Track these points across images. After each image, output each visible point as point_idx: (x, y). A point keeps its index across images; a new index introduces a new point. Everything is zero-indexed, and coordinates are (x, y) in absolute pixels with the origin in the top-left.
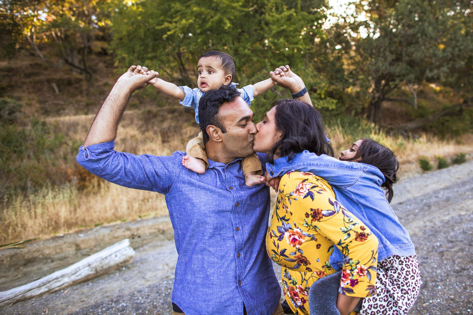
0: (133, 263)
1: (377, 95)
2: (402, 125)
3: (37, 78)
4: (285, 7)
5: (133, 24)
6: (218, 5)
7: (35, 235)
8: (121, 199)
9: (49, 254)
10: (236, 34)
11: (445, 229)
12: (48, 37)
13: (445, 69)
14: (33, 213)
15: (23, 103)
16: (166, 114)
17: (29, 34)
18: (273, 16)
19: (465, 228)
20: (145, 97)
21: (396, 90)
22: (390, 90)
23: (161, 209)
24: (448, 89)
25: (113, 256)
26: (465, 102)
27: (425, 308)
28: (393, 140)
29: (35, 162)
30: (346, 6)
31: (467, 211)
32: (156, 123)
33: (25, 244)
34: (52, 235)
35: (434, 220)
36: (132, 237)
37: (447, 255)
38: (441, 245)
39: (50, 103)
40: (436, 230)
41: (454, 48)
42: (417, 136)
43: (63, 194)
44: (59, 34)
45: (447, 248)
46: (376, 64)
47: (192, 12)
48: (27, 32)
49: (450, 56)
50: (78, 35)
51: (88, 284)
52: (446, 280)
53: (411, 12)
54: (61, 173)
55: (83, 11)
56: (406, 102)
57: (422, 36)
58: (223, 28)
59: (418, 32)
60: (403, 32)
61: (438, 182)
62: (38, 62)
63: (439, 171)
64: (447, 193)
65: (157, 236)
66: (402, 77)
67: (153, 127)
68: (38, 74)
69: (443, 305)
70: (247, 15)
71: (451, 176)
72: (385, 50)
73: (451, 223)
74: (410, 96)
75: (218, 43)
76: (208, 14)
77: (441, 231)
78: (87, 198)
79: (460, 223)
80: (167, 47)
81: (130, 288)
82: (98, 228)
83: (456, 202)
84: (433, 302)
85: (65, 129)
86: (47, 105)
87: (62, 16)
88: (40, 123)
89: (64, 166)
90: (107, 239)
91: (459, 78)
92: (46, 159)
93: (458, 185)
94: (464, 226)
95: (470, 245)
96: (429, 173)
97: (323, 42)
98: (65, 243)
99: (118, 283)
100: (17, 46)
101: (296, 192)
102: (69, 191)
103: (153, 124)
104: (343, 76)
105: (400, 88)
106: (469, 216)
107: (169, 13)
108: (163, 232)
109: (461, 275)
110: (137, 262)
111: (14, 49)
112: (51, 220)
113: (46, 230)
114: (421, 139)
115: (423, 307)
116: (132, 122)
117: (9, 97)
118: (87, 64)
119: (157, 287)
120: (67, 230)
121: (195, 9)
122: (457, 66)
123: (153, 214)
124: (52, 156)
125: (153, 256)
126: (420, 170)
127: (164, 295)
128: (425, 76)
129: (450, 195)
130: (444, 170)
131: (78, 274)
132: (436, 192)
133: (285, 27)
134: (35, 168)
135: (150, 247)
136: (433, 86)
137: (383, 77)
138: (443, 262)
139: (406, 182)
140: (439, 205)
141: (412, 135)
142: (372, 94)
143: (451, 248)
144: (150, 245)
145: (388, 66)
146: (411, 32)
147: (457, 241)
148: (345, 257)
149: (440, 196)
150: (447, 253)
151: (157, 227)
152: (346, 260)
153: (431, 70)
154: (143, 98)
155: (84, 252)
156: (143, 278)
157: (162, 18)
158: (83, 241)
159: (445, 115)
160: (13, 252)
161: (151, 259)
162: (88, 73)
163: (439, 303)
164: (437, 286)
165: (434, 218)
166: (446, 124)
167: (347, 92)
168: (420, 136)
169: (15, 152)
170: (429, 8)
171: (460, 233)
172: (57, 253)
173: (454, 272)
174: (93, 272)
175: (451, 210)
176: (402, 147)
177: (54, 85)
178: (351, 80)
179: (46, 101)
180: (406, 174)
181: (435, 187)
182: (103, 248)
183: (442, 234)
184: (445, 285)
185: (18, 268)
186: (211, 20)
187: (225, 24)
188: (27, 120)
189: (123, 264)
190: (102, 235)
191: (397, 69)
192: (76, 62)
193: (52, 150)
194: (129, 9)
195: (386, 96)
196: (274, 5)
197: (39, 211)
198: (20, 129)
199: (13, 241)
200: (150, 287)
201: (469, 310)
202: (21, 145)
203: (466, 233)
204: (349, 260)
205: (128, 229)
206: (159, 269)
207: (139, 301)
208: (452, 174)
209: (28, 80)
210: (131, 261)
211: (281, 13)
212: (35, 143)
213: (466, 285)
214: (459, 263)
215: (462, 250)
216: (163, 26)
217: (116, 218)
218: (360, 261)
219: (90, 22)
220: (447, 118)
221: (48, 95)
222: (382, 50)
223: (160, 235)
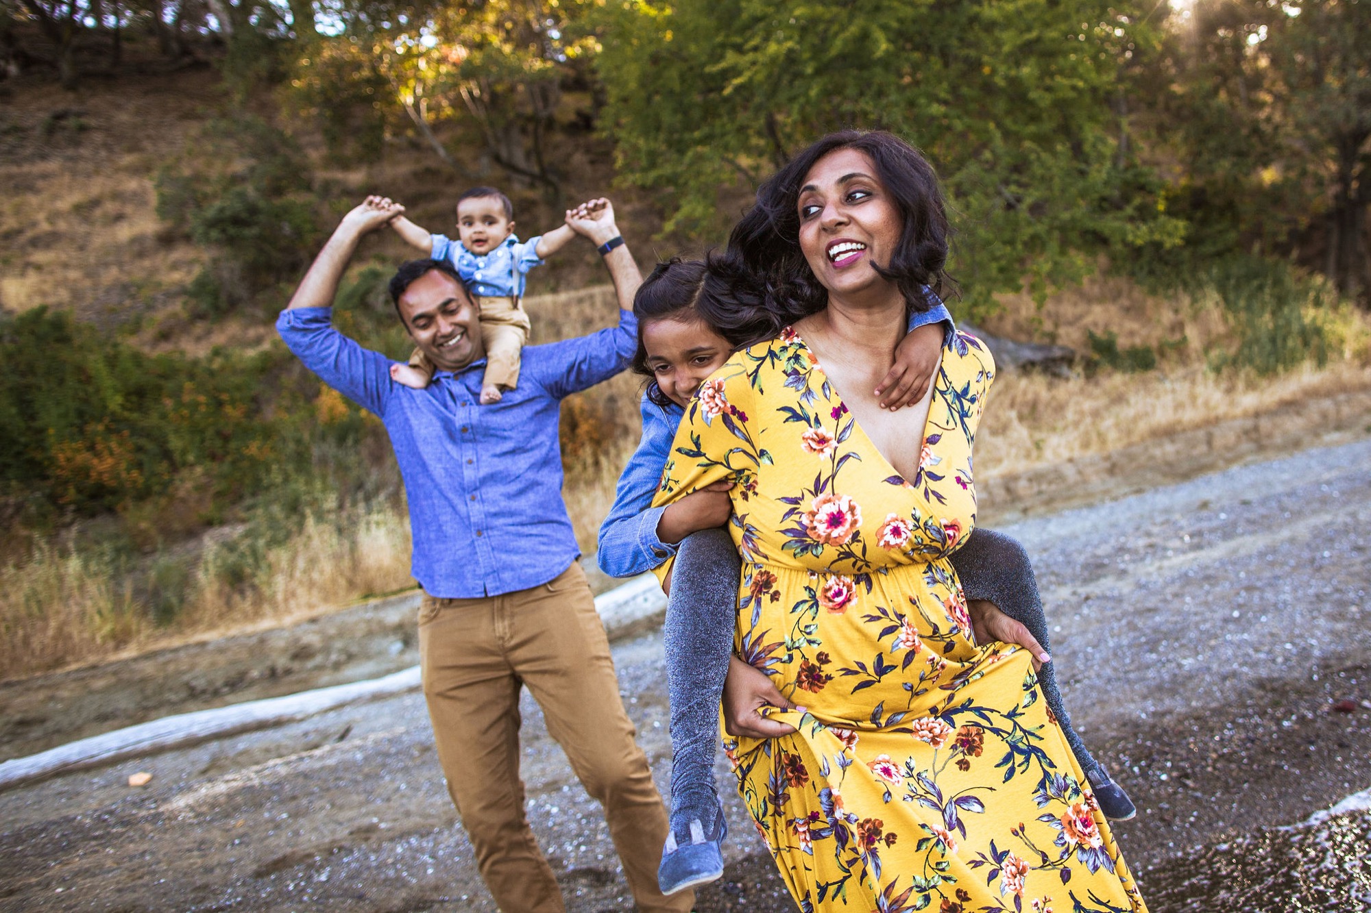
3: (432, 207)
12: (453, 103)
17: (410, 101)
44: (476, 92)
48: (406, 97)
50: (521, 90)
55: (529, 24)
58: (871, 54)
62: (430, 163)
68: (433, 196)
76: (831, 22)
87: (481, 47)
100: (386, 134)
107: (737, 24)
111: (381, 142)
117: (377, 258)
118: (547, 159)
121: (799, 11)
133: (1036, 32)
157: (721, 37)
162: (548, 183)
186: (842, 36)
187: (876, 42)
192: (519, 159)
216: (722, 65)
219: (547, 49)
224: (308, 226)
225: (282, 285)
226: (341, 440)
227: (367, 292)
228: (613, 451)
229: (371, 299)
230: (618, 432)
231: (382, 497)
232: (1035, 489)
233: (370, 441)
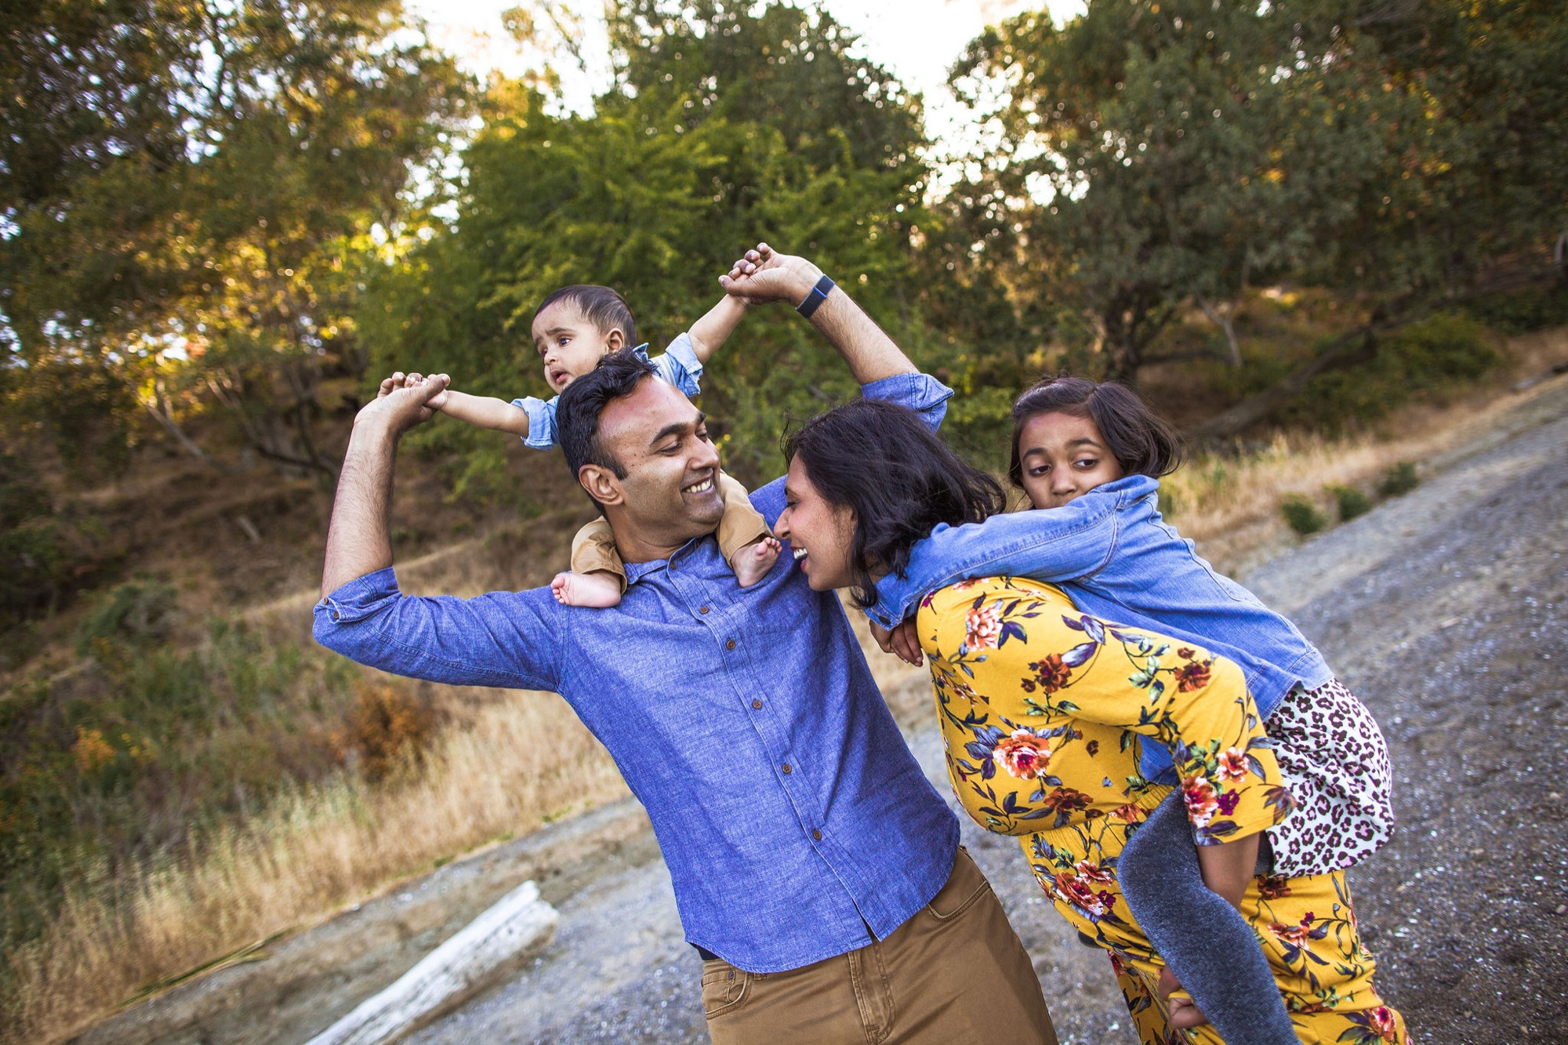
0: (557, 945)
1: (1119, 354)
2: (1208, 423)
3: (198, 513)
4: (810, 170)
5: (412, 311)
6: (627, 206)
7: (287, 918)
8: (488, 785)
9: (335, 962)
10: (695, 273)
11: (1407, 676)
12: (202, 398)
13: (1300, 235)
14: (268, 866)
15: (176, 584)
16: (550, 533)
17: (153, 402)
18: (782, 201)
19: (1466, 663)
20: (484, 500)
21: (1169, 327)
22: (1153, 331)
23: (598, 788)
24: (1319, 292)
25: (503, 933)
26: (1378, 317)
27: (1405, 897)
28: (1193, 468)
29: (242, 731)
30: (979, 127)
31: (1458, 613)
32: (531, 562)
33: (269, 948)
34: (332, 911)
35: (1367, 659)
36: (539, 876)
37: (1432, 744)
38: (1405, 723)
39: (244, 569)
40: (1379, 683)
41: (1312, 172)
42: (1258, 443)
43: (333, 801)
44: (227, 383)
45: (1425, 724)
46: (1097, 266)
47: (565, 243)
48: (147, 397)
49: (1307, 195)
50: (276, 375)
51: (455, 1020)
52: (1447, 810)
53: (1168, 98)
54: (315, 746)
55: (276, 309)
56: (1206, 354)
57: (1213, 157)
58: (655, 265)
59: (1200, 150)
60: (1156, 160)
61: (1350, 556)
62: (190, 468)
63: (1344, 527)
64: (1387, 580)
65: (602, 861)
66: (1180, 285)
67: (524, 576)
68: (196, 502)
69: (1456, 879)
70: (710, 215)
71: (1386, 533)
72: (1115, 220)
73: (1421, 656)
74: (1214, 335)
75: (652, 310)
76: (606, 238)
77: (1396, 683)
78: (395, 799)
79: (1448, 650)
80: (514, 351)
81: (567, 1007)
82: (444, 869)
83: (1420, 596)
84: (1424, 877)
85: (297, 631)
86: (238, 580)
87: (224, 333)
88: (232, 628)
89: (317, 728)
90: (473, 894)
91: (1345, 254)
92: (266, 718)
93: (1410, 551)
94: (1461, 656)
95: (1493, 704)
96: (1319, 540)
97: (935, 240)
98: (368, 925)
99: (533, 1001)
100: (131, 442)
101: (972, 641)
102: (344, 790)
103: (524, 566)
104: (1011, 322)
105: (1179, 321)
106: (1470, 624)
107: (503, 259)
108: (617, 848)
109: (1488, 790)
110: (567, 939)
111: (125, 448)
112: (319, 873)
113: (311, 902)
114: (1274, 450)
115: (1399, 894)
116: (466, 575)
117: (138, 576)
118: (317, 448)
119: (640, 989)
120: (365, 891)
121: (572, 230)
122: (1334, 219)
123: (579, 806)
124: (282, 707)
125: (606, 915)
126: (1288, 534)
127: (664, 1004)
128: (1246, 272)
129: (1396, 582)
130: (1361, 521)
131: (422, 997)
132: (1353, 585)
133: (823, 221)
134: (247, 748)
135: (592, 894)
136: (1272, 293)
137: (1124, 300)
138: (1424, 765)
139: (1258, 577)
140: (1371, 615)
141: (1245, 443)
142: (1104, 356)
143: (1440, 722)
144: (591, 888)
145: (1133, 264)
146: (1180, 152)
147: (1451, 700)
148: (1174, 747)
149: (1368, 590)
150: (1431, 737)
151: (597, 837)
152: (1180, 755)
153: (1260, 249)
154: (481, 505)
155: (424, 939)
156: (595, 975)
157: (487, 275)
158: (414, 912)
159: (1327, 367)
160: (243, 973)
161: (603, 923)
162: (322, 469)
163: (1442, 876)
164: (1426, 831)
165: (1368, 652)
166: (1335, 392)
167: (1032, 365)
168: (1268, 443)
169: (186, 716)
170: (1216, 75)
171: (1455, 677)
172: (354, 956)
173: (1466, 784)
174: (460, 986)
175: (1412, 623)
176: (1223, 483)
177: (245, 522)
178: (1035, 331)
179: (232, 570)
180: (1252, 555)
181: (1344, 571)
182: (468, 920)
183: (1401, 690)
184: (1448, 824)
185: (266, 1015)
186: (622, 250)
187: (659, 253)
188: (196, 628)
189: (534, 951)
190: (457, 885)
191: (1165, 265)
192: (286, 447)
193: (277, 693)
194: (396, 273)
195: (1146, 352)
196: (780, 168)
197: (282, 856)
198: (184, 653)
199: (236, 947)
200: (620, 992)
201: (1538, 878)
202: (196, 696)
203: (1472, 674)
204: (1188, 748)
205: (524, 858)
206: (632, 946)
207: (603, 1033)
208: (1387, 527)
209: (174, 524)
210: (552, 939)
211: (802, 187)
212: (230, 681)
213: (1509, 811)
214: (1474, 757)
215: (1473, 721)
216: (496, 299)
217: (484, 834)
218: (1219, 739)
219: (298, 335)
220: (1335, 374)
221: (233, 551)
222: (1106, 222)
223: (611, 858)
224: (52, 553)
225: (28, 622)
226: (108, 789)
227: (125, 614)
228: (436, 742)
229: (130, 621)
230: (439, 719)
231: (162, 851)
232: (918, 700)
233: (145, 782)
